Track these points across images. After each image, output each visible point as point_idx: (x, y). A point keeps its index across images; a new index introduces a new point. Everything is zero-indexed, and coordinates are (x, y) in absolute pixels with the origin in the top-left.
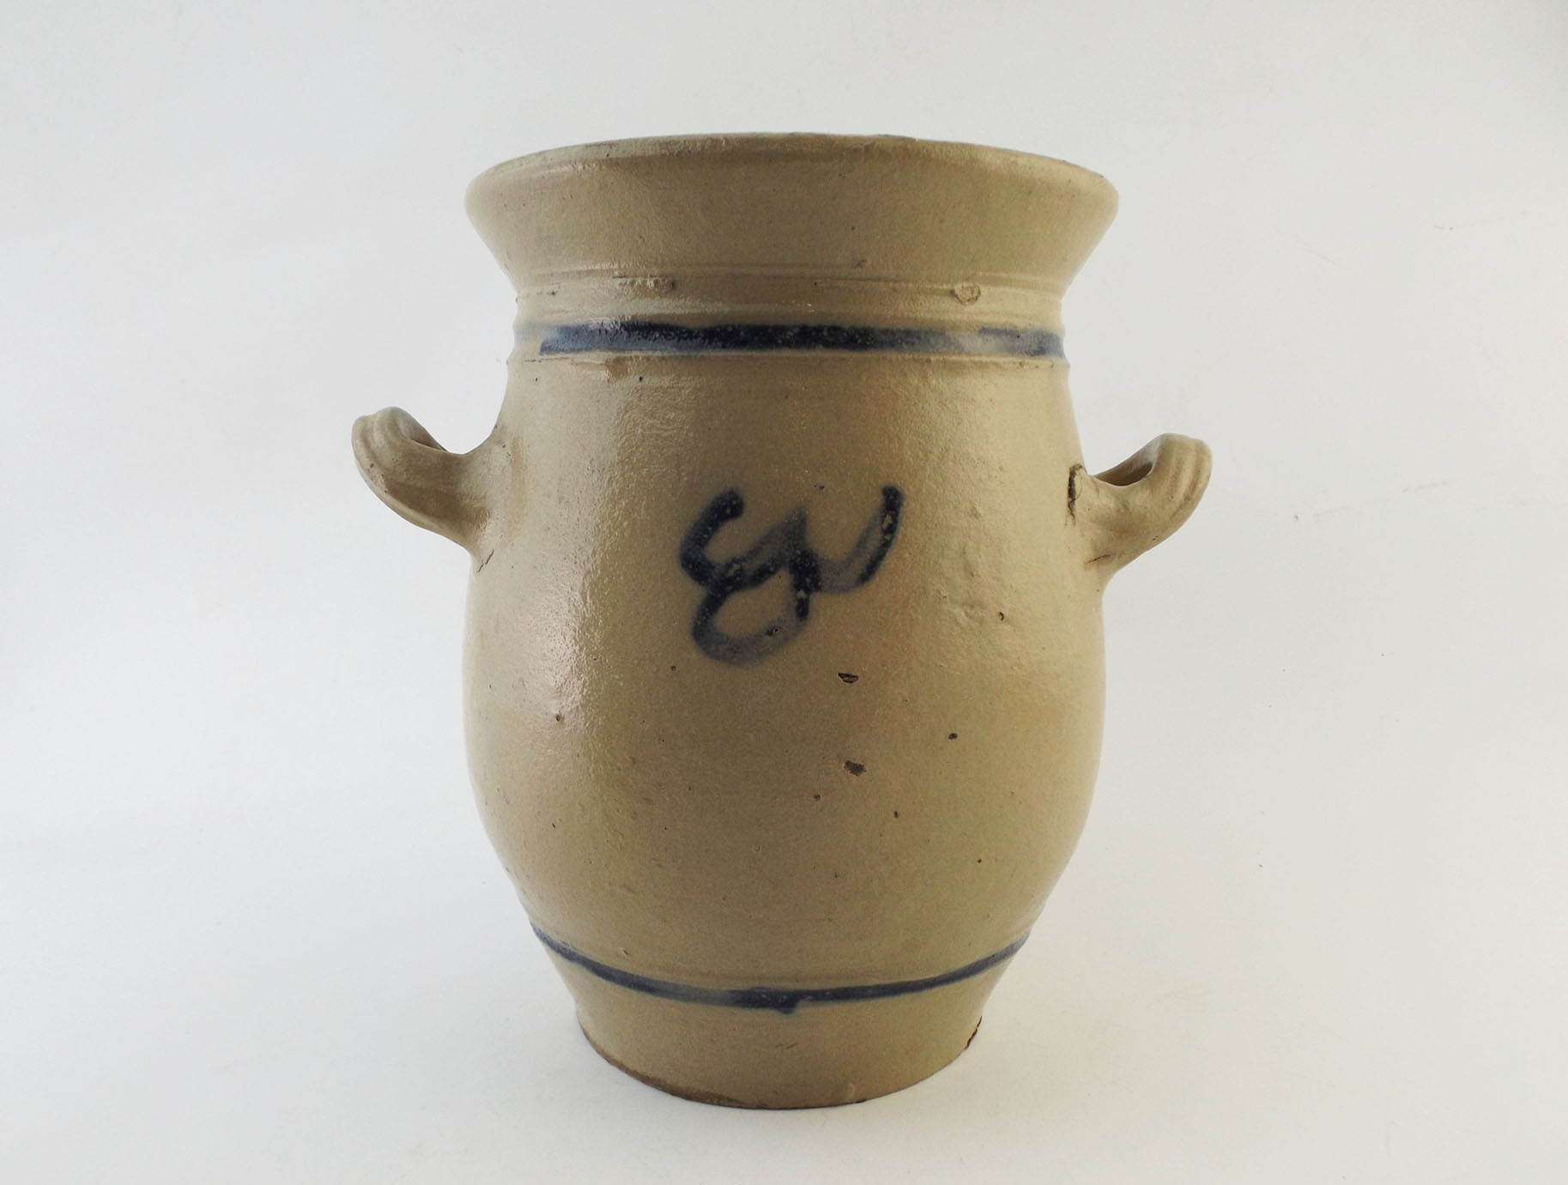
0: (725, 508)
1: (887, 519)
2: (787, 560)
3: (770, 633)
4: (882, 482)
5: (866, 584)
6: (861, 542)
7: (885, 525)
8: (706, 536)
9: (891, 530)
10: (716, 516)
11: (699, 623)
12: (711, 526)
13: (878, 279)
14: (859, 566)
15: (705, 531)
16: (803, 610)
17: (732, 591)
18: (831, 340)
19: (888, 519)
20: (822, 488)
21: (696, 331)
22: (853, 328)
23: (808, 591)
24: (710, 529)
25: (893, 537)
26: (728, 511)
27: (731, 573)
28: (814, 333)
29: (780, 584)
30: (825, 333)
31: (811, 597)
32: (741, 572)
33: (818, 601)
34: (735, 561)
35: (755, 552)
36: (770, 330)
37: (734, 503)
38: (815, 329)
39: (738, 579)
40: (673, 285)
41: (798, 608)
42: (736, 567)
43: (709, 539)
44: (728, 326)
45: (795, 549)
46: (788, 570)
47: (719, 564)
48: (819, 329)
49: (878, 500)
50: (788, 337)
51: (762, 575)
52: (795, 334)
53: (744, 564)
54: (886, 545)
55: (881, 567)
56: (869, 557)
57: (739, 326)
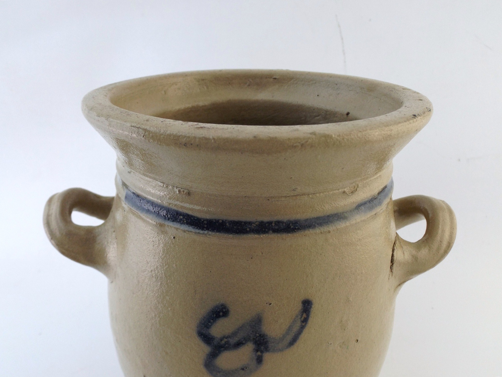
0: (219, 312)
1: (303, 316)
2: (252, 339)
3: (243, 369)
4: (302, 298)
5: (292, 347)
6: (290, 328)
7: (303, 319)
8: (210, 324)
9: (305, 321)
10: (215, 315)
11: (208, 362)
12: (212, 320)
13: (304, 194)
14: (289, 338)
15: (209, 322)
16: (259, 360)
17: (224, 350)
18: (276, 227)
19: (305, 315)
20: (270, 304)
21: (202, 220)
22: (289, 220)
23: (262, 352)
24: (212, 321)
25: (306, 324)
26: (221, 314)
27: (223, 342)
28: (267, 225)
29: (248, 349)
30: (273, 224)
31: (263, 354)
32: (227, 343)
33: (267, 356)
34: (224, 337)
35: (234, 334)
36: (243, 224)
37: (224, 310)
38: (268, 222)
39: (227, 345)
40: (189, 194)
41: (257, 359)
42: (225, 340)
43: (211, 325)
44: (220, 220)
45: (256, 333)
46: (252, 343)
47: (217, 337)
48: (270, 223)
49: (299, 307)
50: (253, 227)
51: (238, 345)
52: (257, 225)
53: (229, 339)
54: (302, 328)
55: (300, 338)
56: (294, 334)
57: (226, 220)
